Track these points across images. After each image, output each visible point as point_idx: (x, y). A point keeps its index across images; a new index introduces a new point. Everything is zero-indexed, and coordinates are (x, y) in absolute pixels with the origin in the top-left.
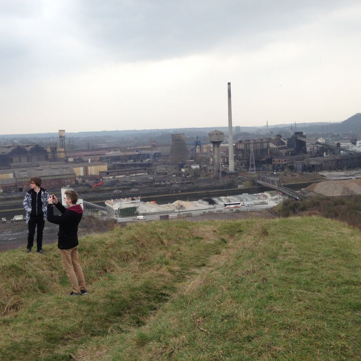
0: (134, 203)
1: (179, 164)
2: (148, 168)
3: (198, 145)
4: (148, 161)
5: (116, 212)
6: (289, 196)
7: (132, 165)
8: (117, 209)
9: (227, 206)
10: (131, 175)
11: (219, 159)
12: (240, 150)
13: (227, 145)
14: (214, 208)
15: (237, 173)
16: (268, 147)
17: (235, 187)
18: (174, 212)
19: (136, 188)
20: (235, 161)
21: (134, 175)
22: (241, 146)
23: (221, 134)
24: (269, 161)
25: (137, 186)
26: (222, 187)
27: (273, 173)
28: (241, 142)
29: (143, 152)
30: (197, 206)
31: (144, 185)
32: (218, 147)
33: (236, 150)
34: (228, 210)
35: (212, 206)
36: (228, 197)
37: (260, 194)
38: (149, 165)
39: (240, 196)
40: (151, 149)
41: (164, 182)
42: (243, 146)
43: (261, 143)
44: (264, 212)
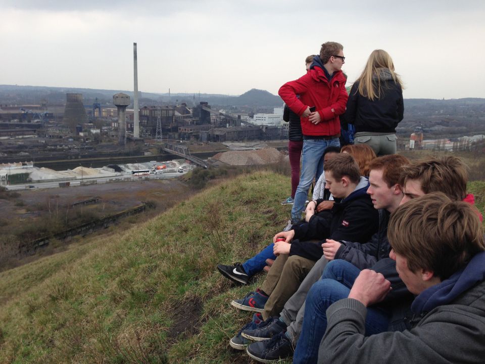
0: (26, 168)
1: (77, 128)
2: (39, 130)
3: (97, 107)
4: (37, 122)
5: (4, 179)
6: (198, 165)
7: (17, 125)
8: (5, 175)
9: (135, 174)
10: (17, 137)
11: (124, 124)
12: (145, 116)
13: (133, 110)
14: (122, 175)
15: (143, 140)
16: (173, 115)
17: (141, 155)
18: (76, 179)
19: (26, 152)
20: (140, 128)
21: (20, 137)
22: (146, 113)
23: (127, 97)
24: (175, 129)
25: (27, 150)
26: (127, 154)
27: (180, 142)
28: (145, 107)
29: (30, 111)
30: (102, 173)
31: (36, 149)
32: (123, 111)
33: (141, 116)
34: (137, 178)
35: (118, 174)
36: (136, 165)
37: (168, 162)
38: (39, 126)
39: (148, 163)
40: (40, 109)
41: (61, 146)
42: (148, 111)
43: (167, 110)
44: (174, 179)
